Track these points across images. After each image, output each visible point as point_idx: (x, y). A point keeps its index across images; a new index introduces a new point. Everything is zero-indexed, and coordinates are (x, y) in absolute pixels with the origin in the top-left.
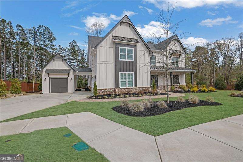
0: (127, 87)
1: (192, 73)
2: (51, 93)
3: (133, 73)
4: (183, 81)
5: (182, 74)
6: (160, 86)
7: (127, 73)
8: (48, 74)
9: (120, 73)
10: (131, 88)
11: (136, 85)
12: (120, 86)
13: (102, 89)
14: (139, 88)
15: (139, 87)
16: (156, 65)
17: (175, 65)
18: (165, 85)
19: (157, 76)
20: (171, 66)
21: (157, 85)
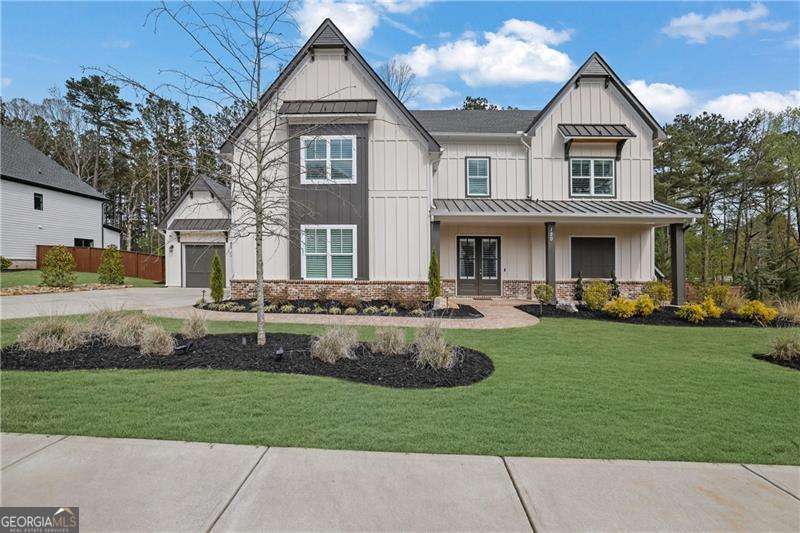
0: (330, 278)
1: (675, 228)
2: (187, 286)
3: (354, 228)
4: (638, 266)
5: (635, 230)
6: (508, 282)
7: (329, 228)
8: (178, 233)
9: (303, 227)
10: (343, 283)
11: (364, 272)
12: (304, 274)
13: (248, 282)
14: (374, 283)
15: (376, 279)
16: (490, 196)
17: (593, 193)
18: (534, 279)
19: (499, 239)
20: (570, 197)
21: (496, 278)
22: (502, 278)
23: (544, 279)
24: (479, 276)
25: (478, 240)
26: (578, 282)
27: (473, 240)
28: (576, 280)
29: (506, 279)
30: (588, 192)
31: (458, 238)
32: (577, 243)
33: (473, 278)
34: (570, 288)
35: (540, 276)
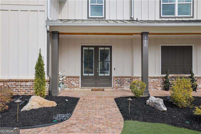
6: (117, 77)
16: (105, 18)
17: (177, 15)
18: (135, 75)
19: (111, 47)
20: (161, 17)
21: (109, 75)
22: (113, 75)
23: (140, 76)
24: (96, 74)
25: (96, 48)
26: (166, 77)
27: (93, 48)
28: (165, 75)
29: (116, 75)
30: (173, 14)
31: (82, 47)
32: (165, 50)
33: (93, 75)
34: (160, 81)
35: (138, 73)
